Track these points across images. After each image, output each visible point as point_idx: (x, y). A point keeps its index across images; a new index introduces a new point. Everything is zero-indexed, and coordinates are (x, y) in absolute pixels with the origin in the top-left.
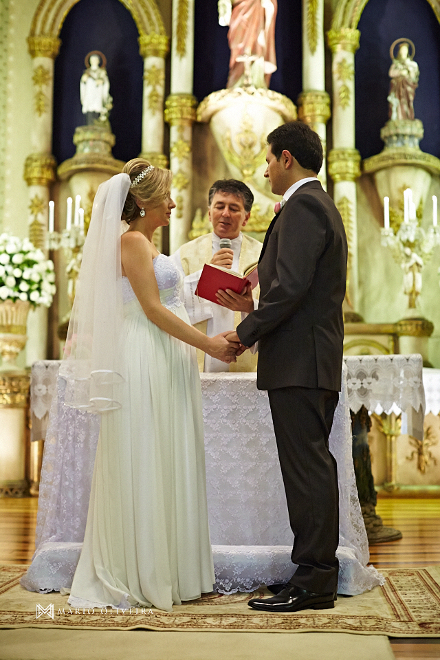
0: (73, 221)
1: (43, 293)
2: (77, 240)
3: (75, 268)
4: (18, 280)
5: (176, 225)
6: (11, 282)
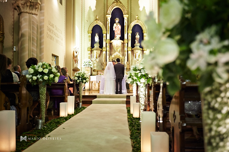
4: (89, 65)
5: (108, 57)
6: (88, 65)
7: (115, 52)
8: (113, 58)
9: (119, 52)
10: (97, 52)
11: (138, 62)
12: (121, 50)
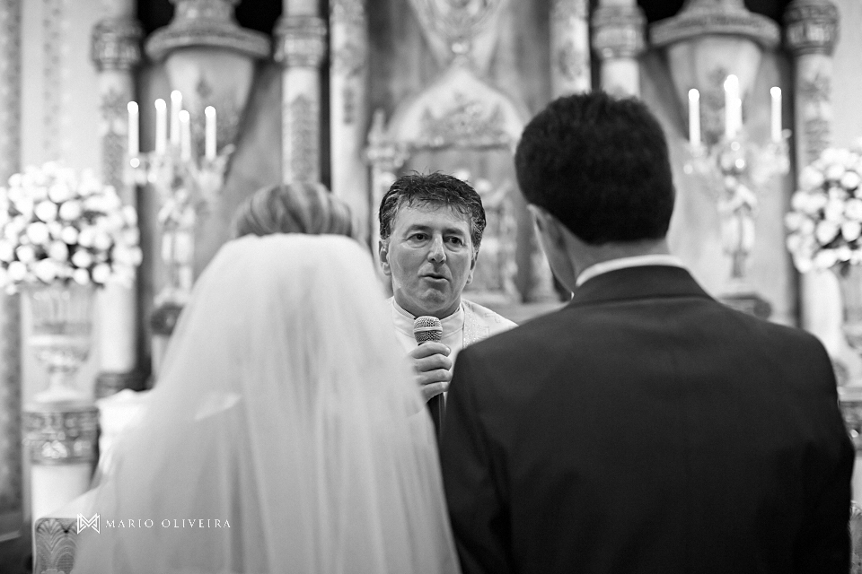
0: (168, 136)
1: (116, 267)
2: (176, 168)
3: (176, 216)
4: (72, 249)
5: (343, 138)
6: (59, 251)
7: (433, 70)
8: (413, 149)
9: (490, 74)
10: (211, 79)
11: (743, 193)
12: (508, 56)
